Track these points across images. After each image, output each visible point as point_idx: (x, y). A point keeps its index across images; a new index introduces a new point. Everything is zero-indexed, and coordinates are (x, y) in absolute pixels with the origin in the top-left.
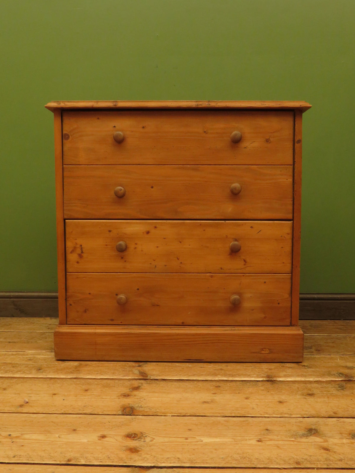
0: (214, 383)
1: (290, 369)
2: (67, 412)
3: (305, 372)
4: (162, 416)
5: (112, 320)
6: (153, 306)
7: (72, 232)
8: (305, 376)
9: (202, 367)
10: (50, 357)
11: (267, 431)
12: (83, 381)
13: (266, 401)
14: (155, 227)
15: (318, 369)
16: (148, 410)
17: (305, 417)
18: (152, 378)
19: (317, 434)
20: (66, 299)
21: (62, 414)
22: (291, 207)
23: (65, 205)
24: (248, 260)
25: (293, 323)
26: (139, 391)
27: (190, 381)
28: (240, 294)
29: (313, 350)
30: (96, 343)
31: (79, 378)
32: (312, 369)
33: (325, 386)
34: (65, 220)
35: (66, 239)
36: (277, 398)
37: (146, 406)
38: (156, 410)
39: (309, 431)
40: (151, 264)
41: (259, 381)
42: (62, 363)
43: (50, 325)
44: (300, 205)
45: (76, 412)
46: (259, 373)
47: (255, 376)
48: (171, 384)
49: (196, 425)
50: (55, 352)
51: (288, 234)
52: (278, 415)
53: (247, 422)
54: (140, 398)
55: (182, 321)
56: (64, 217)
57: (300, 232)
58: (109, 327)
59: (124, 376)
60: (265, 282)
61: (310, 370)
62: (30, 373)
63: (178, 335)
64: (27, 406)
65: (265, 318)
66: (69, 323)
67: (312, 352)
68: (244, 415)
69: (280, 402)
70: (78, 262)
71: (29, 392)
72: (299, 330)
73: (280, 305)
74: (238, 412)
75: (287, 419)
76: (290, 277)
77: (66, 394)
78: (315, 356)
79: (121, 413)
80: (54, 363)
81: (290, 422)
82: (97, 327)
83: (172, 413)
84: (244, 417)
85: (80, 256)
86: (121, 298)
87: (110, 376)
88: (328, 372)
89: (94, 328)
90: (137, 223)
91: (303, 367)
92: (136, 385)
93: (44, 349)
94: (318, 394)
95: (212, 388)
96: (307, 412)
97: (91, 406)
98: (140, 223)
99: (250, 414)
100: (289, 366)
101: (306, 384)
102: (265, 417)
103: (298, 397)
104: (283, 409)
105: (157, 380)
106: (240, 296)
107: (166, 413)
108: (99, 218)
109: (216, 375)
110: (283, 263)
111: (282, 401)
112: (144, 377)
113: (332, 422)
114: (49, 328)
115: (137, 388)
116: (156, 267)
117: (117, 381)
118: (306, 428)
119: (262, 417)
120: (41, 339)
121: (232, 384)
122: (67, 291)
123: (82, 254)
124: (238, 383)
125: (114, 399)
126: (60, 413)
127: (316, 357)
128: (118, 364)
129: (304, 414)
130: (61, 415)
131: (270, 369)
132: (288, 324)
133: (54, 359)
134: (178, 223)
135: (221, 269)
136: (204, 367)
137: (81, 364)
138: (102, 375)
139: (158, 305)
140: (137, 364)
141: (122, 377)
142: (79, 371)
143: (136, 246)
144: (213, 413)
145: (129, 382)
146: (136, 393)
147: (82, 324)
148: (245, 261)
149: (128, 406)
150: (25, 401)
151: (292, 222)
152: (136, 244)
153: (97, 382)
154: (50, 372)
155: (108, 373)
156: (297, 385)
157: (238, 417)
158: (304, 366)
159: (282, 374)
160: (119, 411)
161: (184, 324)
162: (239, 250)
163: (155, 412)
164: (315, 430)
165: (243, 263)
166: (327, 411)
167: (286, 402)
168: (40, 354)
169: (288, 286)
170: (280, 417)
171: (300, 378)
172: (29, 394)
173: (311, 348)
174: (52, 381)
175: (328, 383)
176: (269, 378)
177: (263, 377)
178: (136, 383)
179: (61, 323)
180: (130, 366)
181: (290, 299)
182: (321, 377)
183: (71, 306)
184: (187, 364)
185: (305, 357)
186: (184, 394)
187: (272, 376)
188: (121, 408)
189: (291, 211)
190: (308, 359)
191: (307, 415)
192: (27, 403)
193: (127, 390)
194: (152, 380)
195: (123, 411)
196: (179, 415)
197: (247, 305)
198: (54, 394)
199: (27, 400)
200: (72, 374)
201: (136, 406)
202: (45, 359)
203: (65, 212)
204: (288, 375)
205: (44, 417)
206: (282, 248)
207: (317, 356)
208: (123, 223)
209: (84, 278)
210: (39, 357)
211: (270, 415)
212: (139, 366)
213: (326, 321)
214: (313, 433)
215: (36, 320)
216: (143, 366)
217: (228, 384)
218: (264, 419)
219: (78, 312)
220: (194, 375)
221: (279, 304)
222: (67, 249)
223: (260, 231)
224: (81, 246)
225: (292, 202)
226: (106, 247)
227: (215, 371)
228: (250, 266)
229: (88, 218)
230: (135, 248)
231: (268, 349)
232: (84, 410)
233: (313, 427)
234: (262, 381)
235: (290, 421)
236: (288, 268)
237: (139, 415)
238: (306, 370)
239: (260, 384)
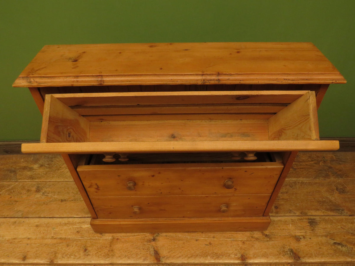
1: (257, 243)
3: (268, 248)
5: (131, 216)
6: (161, 210)
14: (160, 173)
15: (276, 242)
18: (163, 262)
20: (94, 209)
24: (239, 189)
29: (273, 208)
30: (121, 227)
35: (82, 181)
40: (157, 192)
42: (101, 237)
46: (236, 251)
51: (277, 174)
58: (129, 221)
60: (249, 199)
61: (270, 243)
65: (245, 214)
67: (273, 212)
70: (96, 192)
85: (97, 189)
90: (142, 171)
91: (266, 239)
110: (267, 189)
116: (161, 193)
127: (274, 220)
128: (139, 237)
131: (243, 243)
137: (114, 239)
139: (165, 210)
143: (144, 183)
148: (235, 189)
158: (267, 236)
180: (148, 241)
206: (269, 182)
219: (104, 214)
221: (257, 208)
223: (252, 174)
224: (96, 184)
226: (118, 184)
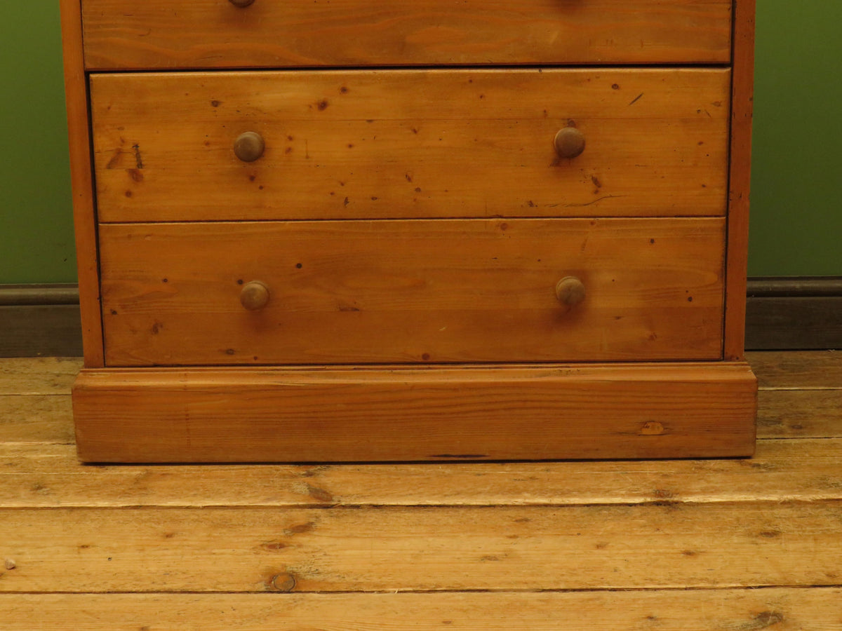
0: (512, 513)
1: (719, 475)
2: (120, 589)
3: (759, 481)
4: (373, 592)
5: (230, 352)
6: (342, 310)
7: (109, 108)
8: (758, 491)
9: (479, 475)
10: (65, 456)
11: (649, 621)
12: (158, 514)
13: (653, 551)
14: (344, 90)
15: (793, 474)
16: (335, 579)
17: (750, 588)
18: (343, 504)
19: (781, 623)
20: (100, 298)
21: (109, 592)
22: (726, 29)
23: (86, 30)
24: (604, 179)
25: (729, 353)
26: (310, 534)
27: (447, 509)
28: (582, 275)
29: (783, 427)
30: (187, 415)
31: (148, 506)
32: (780, 473)
33: (810, 514)
34: (87, 73)
35: (94, 129)
36: (680, 543)
37: (330, 569)
38: (357, 579)
39: (759, 617)
40: (332, 194)
41: (635, 505)
42: (98, 472)
43: (58, 375)
44: (752, 21)
45: (145, 589)
46: (633, 485)
47: (623, 492)
48: (397, 517)
49: (465, 611)
50: (78, 444)
51: (717, 104)
52: (680, 583)
53: (598, 602)
54: (312, 552)
55: (421, 353)
56: (84, 64)
57: (751, 99)
58: (222, 372)
59: (268, 500)
60: (652, 241)
61: (772, 475)
62: (15, 497)
63: (413, 388)
64: (14, 576)
65: (652, 338)
66: (112, 363)
67: (781, 432)
68: (590, 585)
69: (688, 554)
70: (128, 194)
71: (14, 542)
72: (746, 370)
73: (695, 303)
74: (575, 578)
75: (703, 592)
76: (721, 225)
77: (115, 545)
78: (787, 441)
79: (263, 589)
80: (77, 471)
81: (712, 599)
82: (190, 371)
83: (400, 585)
84: (592, 590)
85: (135, 175)
86: (254, 290)
87: (230, 501)
88: (821, 479)
89: (180, 375)
90: (291, 79)
91: (755, 469)
92: (302, 522)
93: (49, 438)
94: (790, 533)
95: (505, 523)
96: (757, 576)
97: (184, 573)
98: (301, 78)
99: (608, 583)
100: (716, 467)
101: (759, 509)
102: (646, 589)
103: (735, 539)
104: (694, 569)
105: (358, 507)
106: (582, 281)
107: (384, 586)
108: (183, 65)
109: (518, 492)
110: (704, 186)
111: (692, 550)
112: (324, 501)
113: (822, 596)
114: (55, 385)
115: (305, 528)
116: (346, 201)
117: (248, 512)
118: (751, 612)
119: (639, 589)
120: (37, 414)
121: (560, 513)
122: (102, 275)
123: (140, 170)
124: (578, 511)
125: (245, 554)
126: (104, 590)
127: (790, 444)
128: (250, 470)
129: (751, 580)
130: (106, 596)
131: (665, 476)
132: (717, 355)
133: (76, 462)
134: (406, 77)
135: (531, 204)
136: (484, 474)
137: (149, 474)
138: (209, 497)
139: (356, 310)
140: (302, 470)
141: (263, 501)
142: (145, 489)
143: (291, 144)
144: (509, 583)
145: (281, 514)
146: (302, 539)
147: (148, 363)
148: (596, 181)
149: (283, 571)
150: (6, 563)
151: (728, 70)
152: (290, 138)
153: (198, 515)
154: (67, 494)
155: (225, 492)
156: (735, 513)
157: (574, 590)
158: (758, 466)
159: (696, 486)
160: (259, 584)
161: (429, 360)
162: (580, 151)
163: (355, 585)
164: (775, 614)
165: (591, 186)
166: (810, 572)
167: (704, 552)
168: (37, 450)
169: (716, 252)
170: (686, 589)
171: (743, 496)
172: (16, 546)
173: (779, 421)
174: (75, 515)
175: (818, 505)
176: (661, 497)
177: (645, 495)
178: (301, 517)
179: (90, 365)
180: (284, 476)
181: (721, 286)
182: (800, 491)
183: (114, 316)
184: (440, 468)
185: (761, 445)
186: (430, 539)
187: (668, 491)
188: (264, 575)
189: (727, 39)
190: (769, 449)
191: (757, 581)
192: (13, 568)
193: (278, 534)
194: (344, 507)
195: (270, 582)
196: (419, 589)
197: (600, 303)
198: (83, 547)
199: (13, 562)
200: (129, 497)
201: (302, 570)
202: (51, 463)
203: (87, 51)
204: (713, 487)
205: (61, 601)
206: (701, 143)
207: (793, 441)
208: (253, 78)
209: (148, 238)
210: (34, 456)
211: (659, 584)
212: (309, 475)
213: (824, 352)
214: (769, 622)
215: (18, 364)
216: (318, 475)
217: (550, 514)
218: (644, 594)
219: (134, 331)
220: (458, 493)
221: (690, 299)
222: (97, 156)
223: (638, 98)
224: (137, 146)
225: (728, 14)
226: (206, 148)
227: (517, 483)
228: (611, 196)
229: (153, 66)
230: (289, 150)
231: (661, 423)
232: (165, 583)
233: (772, 609)
234: (641, 504)
235: (711, 597)
236: (716, 199)
237: (314, 592)
238: (760, 476)
239: (636, 511)
